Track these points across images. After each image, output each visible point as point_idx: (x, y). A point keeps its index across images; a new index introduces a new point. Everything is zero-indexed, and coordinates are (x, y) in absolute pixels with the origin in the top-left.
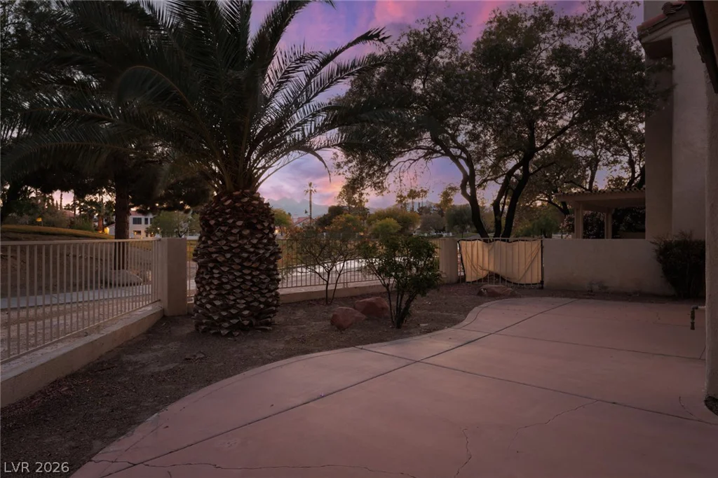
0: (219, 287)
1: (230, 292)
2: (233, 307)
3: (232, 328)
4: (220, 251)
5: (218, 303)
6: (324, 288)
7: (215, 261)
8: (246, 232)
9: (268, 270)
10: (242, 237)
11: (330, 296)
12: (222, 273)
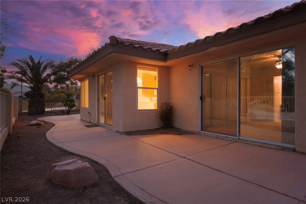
0: (35, 107)
1: (37, 108)
2: (38, 110)
3: (38, 114)
4: (35, 101)
5: (35, 110)
6: (51, 110)
7: (34, 103)
8: (40, 98)
9: (44, 104)
10: (39, 99)
11: (52, 112)
12: (36, 105)
